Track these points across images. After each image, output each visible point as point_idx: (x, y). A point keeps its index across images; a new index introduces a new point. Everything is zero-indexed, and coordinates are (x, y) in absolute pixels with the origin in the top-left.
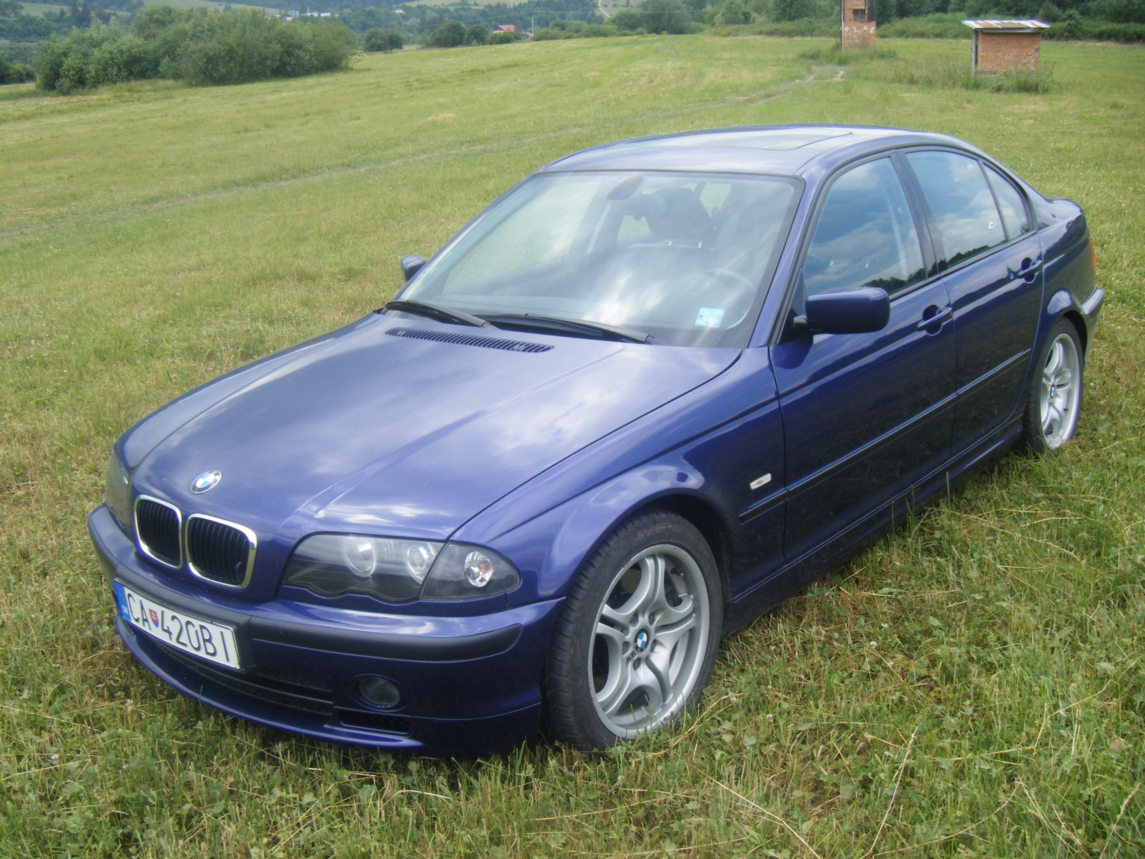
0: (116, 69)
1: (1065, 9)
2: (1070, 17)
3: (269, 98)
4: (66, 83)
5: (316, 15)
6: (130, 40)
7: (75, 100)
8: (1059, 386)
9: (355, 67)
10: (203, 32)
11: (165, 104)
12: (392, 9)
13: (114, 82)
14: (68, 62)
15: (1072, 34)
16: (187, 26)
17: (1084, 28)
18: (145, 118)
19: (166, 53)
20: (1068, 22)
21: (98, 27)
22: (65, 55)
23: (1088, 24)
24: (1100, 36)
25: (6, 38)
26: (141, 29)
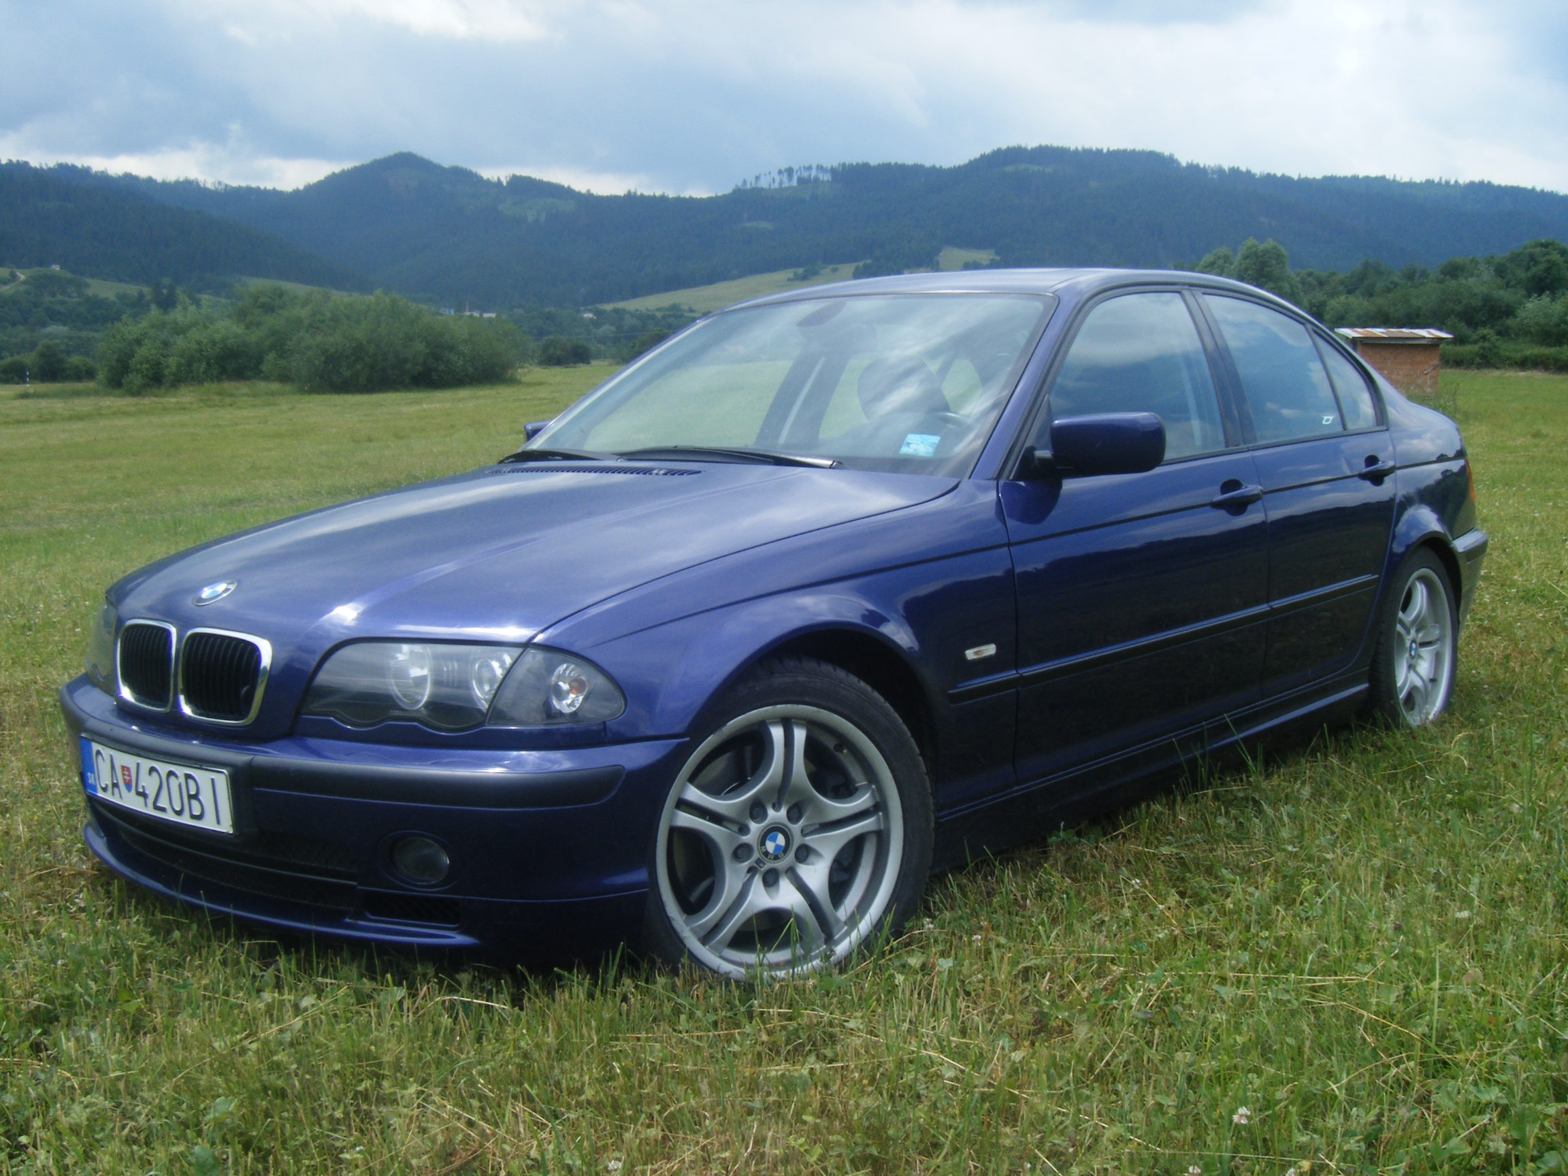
0: (204, 365)
1: (1476, 328)
2: (1484, 338)
3: (405, 409)
4: (136, 379)
5: (476, 314)
6: (226, 328)
7: (146, 401)
8: (1424, 644)
9: (524, 379)
10: (323, 322)
11: (266, 411)
12: (578, 312)
13: (201, 382)
14: (143, 352)
15: (1487, 360)
16: (304, 313)
17: (1502, 352)
18: (236, 424)
19: (272, 347)
20: (1480, 344)
21: (185, 309)
22: (139, 342)
23: (1508, 348)
24: (1524, 364)
25: (64, 324)
26: (241, 315)
